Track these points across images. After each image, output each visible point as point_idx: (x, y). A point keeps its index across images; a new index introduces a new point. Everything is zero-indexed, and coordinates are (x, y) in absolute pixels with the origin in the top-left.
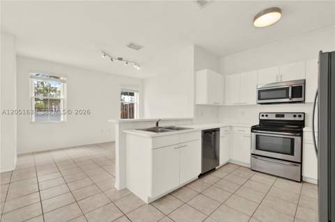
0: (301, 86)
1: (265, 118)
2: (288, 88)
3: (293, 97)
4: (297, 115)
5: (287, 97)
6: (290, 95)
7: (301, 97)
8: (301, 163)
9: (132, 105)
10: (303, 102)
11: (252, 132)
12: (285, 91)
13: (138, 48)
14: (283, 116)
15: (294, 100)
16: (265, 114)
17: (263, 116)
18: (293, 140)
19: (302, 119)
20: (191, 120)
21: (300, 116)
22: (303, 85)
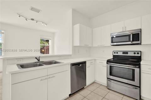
0: (139, 34)
1: (116, 54)
2: (130, 35)
3: (133, 41)
4: (136, 52)
5: (129, 41)
6: (131, 40)
7: (139, 40)
8: (140, 87)
9: (48, 47)
10: (140, 44)
11: (107, 63)
12: (128, 37)
13: (38, 11)
14: (127, 53)
15: (134, 42)
16: (116, 52)
17: (115, 53)
18: (134, 70)
19: (139, 55)
20: (70, 55)
21: (138, 53)
22: (140, 33)
